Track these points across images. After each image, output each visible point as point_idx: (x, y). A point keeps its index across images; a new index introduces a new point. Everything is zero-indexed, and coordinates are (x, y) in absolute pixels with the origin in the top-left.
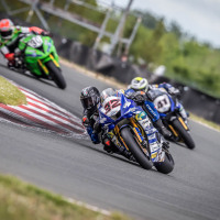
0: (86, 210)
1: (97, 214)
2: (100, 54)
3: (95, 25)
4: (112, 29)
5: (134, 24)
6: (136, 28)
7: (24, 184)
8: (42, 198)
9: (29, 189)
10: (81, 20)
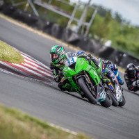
0: (61, 131)
1: (69, 134)
2: (70, 32)
3: (68, 13)
4: (78, 16)
5: (92, 13)
6: (94, 16)
7: (23, 114)
8: (34, 123)
9: (26, 117)
10: (59, 10)
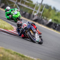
0: (30, 58)
3: (32, 8)
4: (37, 9)
5: (43, 7)
6: (44, 9)
8: (18, 55)
9: (14, 53)
10: (28, 7)
